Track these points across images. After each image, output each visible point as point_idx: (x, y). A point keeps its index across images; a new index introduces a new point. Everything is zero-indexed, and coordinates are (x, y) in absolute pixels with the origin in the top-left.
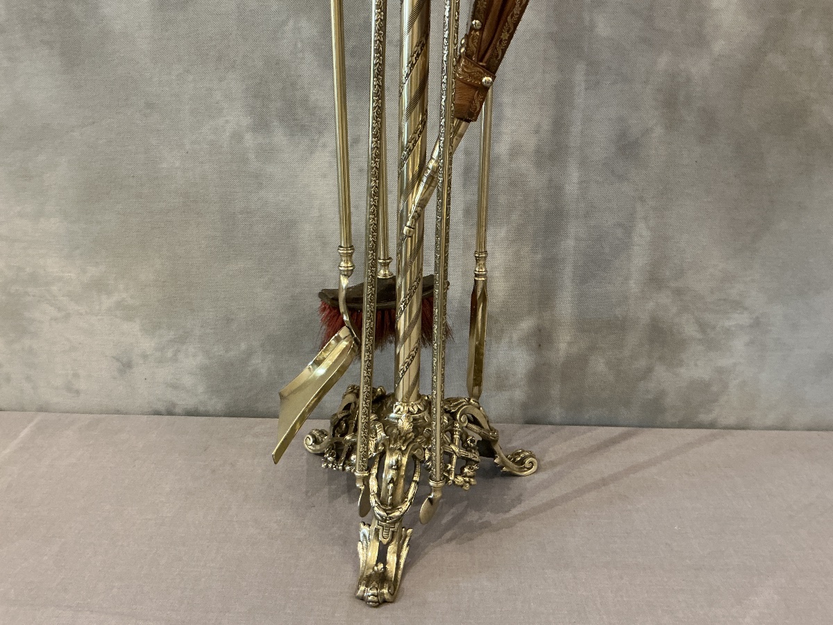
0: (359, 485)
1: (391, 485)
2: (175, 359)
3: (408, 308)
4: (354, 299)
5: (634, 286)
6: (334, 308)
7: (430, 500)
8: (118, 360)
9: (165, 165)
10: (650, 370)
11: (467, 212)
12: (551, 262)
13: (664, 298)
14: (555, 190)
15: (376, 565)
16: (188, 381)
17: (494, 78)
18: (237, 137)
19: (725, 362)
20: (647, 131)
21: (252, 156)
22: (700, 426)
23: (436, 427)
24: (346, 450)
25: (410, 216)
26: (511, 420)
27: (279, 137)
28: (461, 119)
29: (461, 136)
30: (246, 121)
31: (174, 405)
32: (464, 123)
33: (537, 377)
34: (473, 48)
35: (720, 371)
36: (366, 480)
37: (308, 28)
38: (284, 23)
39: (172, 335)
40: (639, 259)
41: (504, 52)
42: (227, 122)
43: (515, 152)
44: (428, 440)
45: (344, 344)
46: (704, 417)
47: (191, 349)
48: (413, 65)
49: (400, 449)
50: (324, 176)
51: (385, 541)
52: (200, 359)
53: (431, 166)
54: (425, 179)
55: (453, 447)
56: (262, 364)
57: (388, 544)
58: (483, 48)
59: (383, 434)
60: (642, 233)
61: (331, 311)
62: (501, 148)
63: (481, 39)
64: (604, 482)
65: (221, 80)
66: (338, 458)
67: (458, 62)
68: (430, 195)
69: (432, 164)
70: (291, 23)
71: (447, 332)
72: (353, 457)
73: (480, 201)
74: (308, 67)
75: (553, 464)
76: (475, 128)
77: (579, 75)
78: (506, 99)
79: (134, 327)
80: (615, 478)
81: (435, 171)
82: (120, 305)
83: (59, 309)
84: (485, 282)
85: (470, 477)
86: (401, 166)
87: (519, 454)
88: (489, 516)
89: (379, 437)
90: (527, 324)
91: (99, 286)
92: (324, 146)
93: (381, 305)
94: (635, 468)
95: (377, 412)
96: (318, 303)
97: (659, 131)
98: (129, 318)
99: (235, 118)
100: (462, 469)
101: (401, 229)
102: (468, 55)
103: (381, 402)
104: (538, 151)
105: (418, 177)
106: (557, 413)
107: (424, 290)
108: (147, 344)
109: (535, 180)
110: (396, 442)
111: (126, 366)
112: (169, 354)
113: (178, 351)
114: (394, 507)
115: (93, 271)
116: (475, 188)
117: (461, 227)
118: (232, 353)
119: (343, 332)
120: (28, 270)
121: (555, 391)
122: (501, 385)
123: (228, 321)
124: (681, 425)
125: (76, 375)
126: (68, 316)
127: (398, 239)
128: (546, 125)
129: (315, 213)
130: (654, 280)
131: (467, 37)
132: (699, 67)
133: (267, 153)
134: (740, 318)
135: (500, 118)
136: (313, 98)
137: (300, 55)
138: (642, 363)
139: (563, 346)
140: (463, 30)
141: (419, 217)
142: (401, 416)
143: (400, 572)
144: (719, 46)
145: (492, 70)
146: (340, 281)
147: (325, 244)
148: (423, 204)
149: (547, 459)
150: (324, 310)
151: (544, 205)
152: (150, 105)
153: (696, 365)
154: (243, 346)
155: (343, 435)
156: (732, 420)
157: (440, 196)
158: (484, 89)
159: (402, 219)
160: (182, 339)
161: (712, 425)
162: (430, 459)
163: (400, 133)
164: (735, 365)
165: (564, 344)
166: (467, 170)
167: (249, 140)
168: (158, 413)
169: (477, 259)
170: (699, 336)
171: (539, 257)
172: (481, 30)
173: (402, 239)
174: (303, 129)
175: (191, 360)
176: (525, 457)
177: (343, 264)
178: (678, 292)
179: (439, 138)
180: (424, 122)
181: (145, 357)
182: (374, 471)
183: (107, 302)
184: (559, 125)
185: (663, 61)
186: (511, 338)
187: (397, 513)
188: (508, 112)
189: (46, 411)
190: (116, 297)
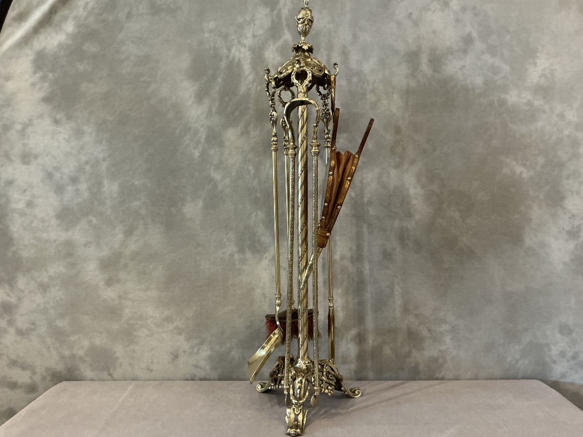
0: (286, 392)
1: (299, 390)
2: (197, 353)
3: (303, 318)
4: (282, 317)
5: (398, 313)
6: (272, 321)
7: (315, 396)
8: (172, 354)
9: (202, 267)
10: (410, 352)
11: (324, 282)
12: (361, 303)
13: (411, 318)
14: (360, 273)
15: (294, 422)
16: (202, 363)
17: (330, 234)
18: (232, 255)
19: (443, 348)
20: (394, 249)
21: (237, 262)
22: (437, 379)
23: (316, 370)
24: (279, 380)
25: (303, 281)
26: (350, 379)
27: (249, 255)
28: (320, 247)
29: (320, 253)
30: (235, 249)
31: (195, 376)
32: (321, 248)
33: (360, 357)
34: (323, 224)
35: (441, 351)
36: (288, 390)
37: (261, 215)
38: (252, 213)
39: (197, 341)
40: (398, 301)
41: (333, 226)
42: (228, 250)
43: (342, 258)
44: (313, 374)
45: (277, 336)
46: (437, 375)
47: (205, 348)
48: (302, 230)
49: (302, 375)
50: (266, 269)
51: (297, 413)
52: (209, 353)
53: (310, 263)
54: (308, 268)
55: (323, 377)
56: (236, 354)
57: (298, 415)
58: (326, 225)
59: (294, 372)
60: (398, 290)
61: (270, 323)
62: (337, 257)
63: (325, 222)
64: (390, 399)
65: (227, 234)
66: (275, 384)
67: (318, 228)
68: (310, 273)
69: (310, 262)
70: (254, 213)
71: (319, 335)
72: (282, 382)
73: (329, 277)
74: (261, 229)
75: (368, 394)
76: (325, 249)
77: (365, 229)
78: (337, 238)
79: (182, 338)
80: (395, 398)
81: (312, 265)
82: (176, 328)
83: (150, 331)
84: (333, 310)
85: (331, 390)
86: (299, 263)
87: (353, 389)
88: (340, 411)
89: (293, 373)
90: (354, 332)
91: (169, 320)
92: (266, 258)
93: (293, 320)
94: (406, 394)
95: (291, 364)
96: (265, 320)
97: (398, 250)
98: (180, 334)
99: (231, 248)
100: (328, 387)
101: (300, 286)
102: (321, 227)
103: (293, 361)
104: (352, 257)
105: (305, 267)
106: (371, 375)
107: (309, 314)
108: (186, 346)
109: (351, 269)
110: (300, 373)
111: (176, 357)
112: (195, 350)
113: (200, 349)
114: (300, 399)
115: (167, 313)
116: (327, 273)
117: (322, 289)
118: (223, 349)
119: (276, 331)
120: (139, 313)
121: (369, 364)
122: (344, 362)
123: (222, 333)
124: (429, 379)
125: (152, 362)
126: (152, 334)
127: (298, 290)
128: (354, 247)
129: (261, 284)
130: (406, 310)
131: (321, 221)
132: (410, 225)
133: (244, 261)
134: (445, 327)
135: (335, 245)
136: (262, 240)
137: (257, 224)
138: (406, 349)
139: (371, 342)
140: (319, 219)
141: (306, 282)
142: (301, 364)
143: (304, 426)
144: (417, 217)
145: (330, 231)
146: (276, 308)
147: (265, 298)
148: (307, 277)
149: (366, 392)
150: (267, 323)
151: (356, 279)
152: (198, 245)
153: (430, 349)
154: (228, 345)
155: (277, 375)
156: (451, 376)
157: (314, 273)
158: (328, 237)
159: (299, 283)
160: (202, 343)
161: (442, 379)
162: (314, 381)
163: (298, 252)
164: (448, 349)
165: (371, 341)
166: (324, 266)
167: (236, 256)
168: (187, 380)
169: (329, 300)
170: (429, 335)
171: (356, 301)
172: (325, 219)
173: (300, 290)
174: (258, 251)
175: (205, 352)
176: (356, 390)
177: (277, 301)
178: (417, 316)
179: (312, 253)
180: (307, 248)
181: (185, 352)
182: (291, 386)
183: (171, 327)
184: (359, 247)
185: (397, 224)
186: (347, 338)
187: (301, 401)
188: (339, 243)
189: (136, 380)
190: (175, 324)
